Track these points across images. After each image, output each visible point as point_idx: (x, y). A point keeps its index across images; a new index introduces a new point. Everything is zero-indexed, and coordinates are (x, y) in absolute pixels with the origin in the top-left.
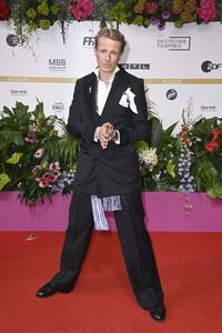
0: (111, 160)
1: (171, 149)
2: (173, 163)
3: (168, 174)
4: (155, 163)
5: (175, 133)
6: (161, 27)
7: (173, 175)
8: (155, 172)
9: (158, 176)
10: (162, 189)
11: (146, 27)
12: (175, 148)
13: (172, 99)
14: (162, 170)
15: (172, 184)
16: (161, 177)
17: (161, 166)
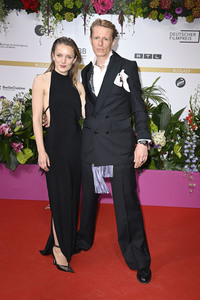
0: (107, 133)
1: (178, 132)
2: (180, 145)
3: (175, 155)
4: (163, 144)
5: (182, 118)
6: (174, 21)
7: (180, 155)
8: (163, 152)
9: (165, 156)
10: (168, 167)
11: (160, 20)
12: (182, 131)
13: (181, 86)
14: (169, 151)
15: (177, 163)
16: (168, 157)
17: (168, 147)
